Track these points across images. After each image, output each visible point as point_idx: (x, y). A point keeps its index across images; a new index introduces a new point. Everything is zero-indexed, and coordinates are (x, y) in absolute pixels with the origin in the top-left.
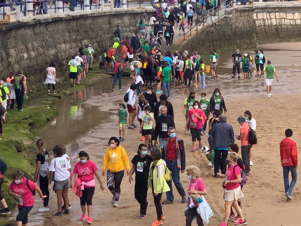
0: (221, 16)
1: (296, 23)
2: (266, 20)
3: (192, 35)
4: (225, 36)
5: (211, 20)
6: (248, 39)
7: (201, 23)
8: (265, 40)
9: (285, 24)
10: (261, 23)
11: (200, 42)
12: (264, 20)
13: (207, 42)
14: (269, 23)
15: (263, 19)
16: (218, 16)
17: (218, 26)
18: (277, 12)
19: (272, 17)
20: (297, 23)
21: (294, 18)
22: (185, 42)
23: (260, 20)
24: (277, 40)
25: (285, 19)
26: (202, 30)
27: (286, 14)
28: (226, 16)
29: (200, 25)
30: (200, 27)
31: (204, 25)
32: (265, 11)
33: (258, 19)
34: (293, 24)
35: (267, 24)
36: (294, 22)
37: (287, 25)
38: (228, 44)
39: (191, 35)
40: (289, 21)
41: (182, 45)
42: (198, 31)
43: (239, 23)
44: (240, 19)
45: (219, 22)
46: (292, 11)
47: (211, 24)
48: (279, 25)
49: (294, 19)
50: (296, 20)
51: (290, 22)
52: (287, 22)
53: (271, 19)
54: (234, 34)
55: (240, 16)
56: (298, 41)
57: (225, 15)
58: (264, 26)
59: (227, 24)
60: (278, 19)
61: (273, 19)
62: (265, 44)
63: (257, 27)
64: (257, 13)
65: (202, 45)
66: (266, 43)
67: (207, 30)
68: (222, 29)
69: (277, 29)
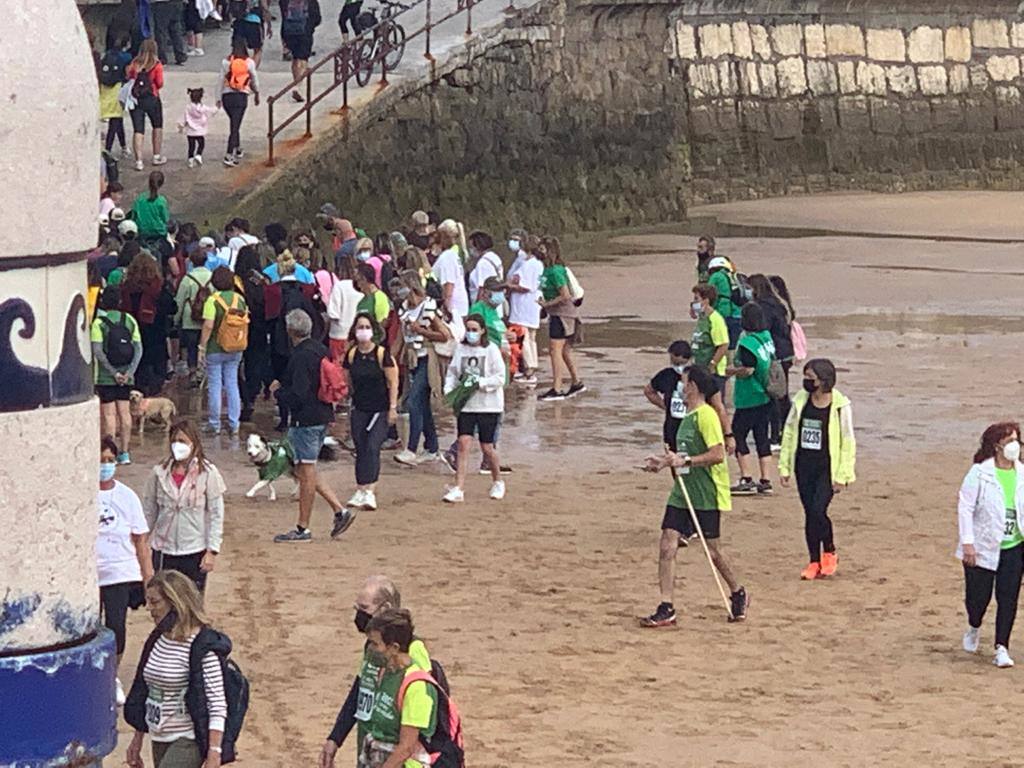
0: (486, 33)
1: (918, 81)
2: (752, 66)
3: (316, 137)
4: (504, 149)
5: (428, 55)
6: (636, 170)
7: (370, 69)
8: (742, 176)
9: (858, 92)
10: (720, 81)
11: (362, 178)
12: (737, 64)
13: (402, 179)
14: (765, 83)
15: (731, 56)
16: (469, 32)
17: (469, 89)
18: (815, 19)
19: (783, 49)
20: (927, 86)
21: (907, 56)
22: (277, 172)
23: (717, 62)
24: (813, 178)
25: (855, 59)
26: (372, 107)
27: (864, 33)
28: (512, 34)
29: (361, 85)
30: (361, 96)
31: (384, 82)
32: (743, 16)
33: (701, 60)
34: (905, 92)
35: (755, 89)
36: (907, 79)
37: (867, 95)
38: (521, 196)
39: (308, 135)
40: (879, 70)
41: (258, 189)
42: (353, 118)
43: (589, 77)
44: (595, 53)
45: (470, 69)
46: (899, 19)
47: (428, 80)
48: (824, 96)
49: (908, 61)
50: (924, 70)
51: (887, 80)
52: (870, 77)
53: (777, 57)
54: (558, 136)
55: (597, 38)
56: (930, 188)
57: (506, 30)
58: (739, 97)
59: (519, 82)
60: (817, 59)
61: (791, 60)
62: (740, 198)
63: (698, 102)
64: (699, 22)
65: (373, 191)
66: (749, 198)
67: (403, 111)
68: (490, 104)
69: (810, 119)
